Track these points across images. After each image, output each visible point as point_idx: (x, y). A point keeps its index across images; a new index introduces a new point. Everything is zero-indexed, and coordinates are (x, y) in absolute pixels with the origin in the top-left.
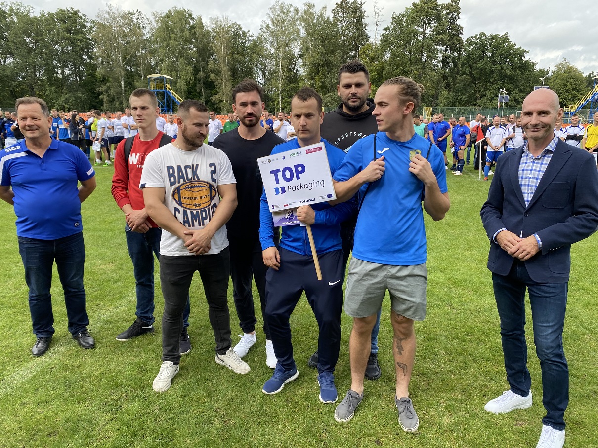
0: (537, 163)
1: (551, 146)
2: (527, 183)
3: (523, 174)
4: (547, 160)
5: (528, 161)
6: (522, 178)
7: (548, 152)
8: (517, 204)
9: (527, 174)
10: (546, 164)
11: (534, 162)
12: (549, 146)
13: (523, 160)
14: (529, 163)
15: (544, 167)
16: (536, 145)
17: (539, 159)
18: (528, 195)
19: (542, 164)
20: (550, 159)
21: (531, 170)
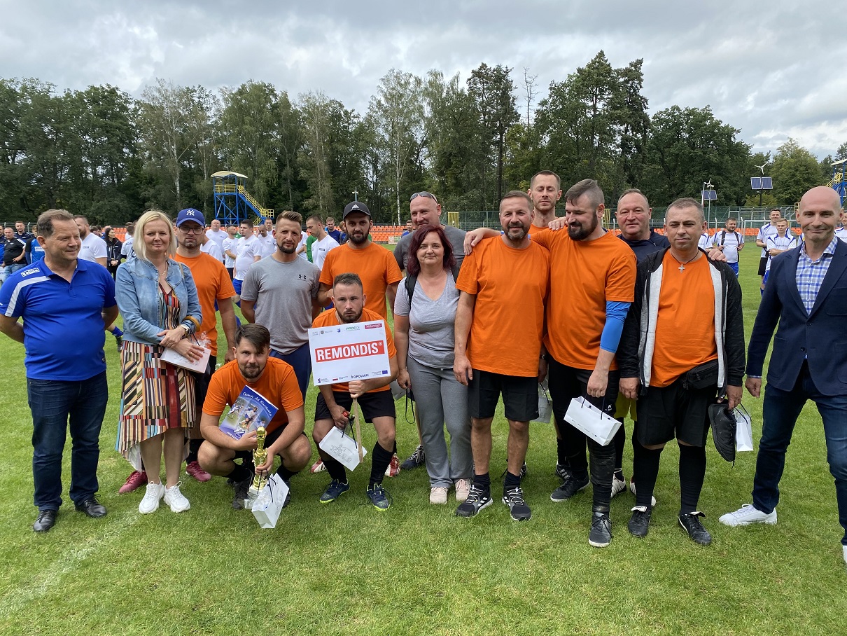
0: (817, 268)
1: (830, 249)
2: (807, 290)
3: (801, 281)
4: (827, 264)
5: (806, 266)
6: (801, 284)
7: (827, 255)
8: (798, 314)
9: (806, 280)
10: (825, 268)
11: (812, 267)
12: (827, 249)
13: (800, 265)
14: (808, 267)
15: (824, 272)
16: (815, 248)
17: (817, 264)
18: (809, 303)
19: (821, 268)
20: (830, 263)
21: (810, 276)
